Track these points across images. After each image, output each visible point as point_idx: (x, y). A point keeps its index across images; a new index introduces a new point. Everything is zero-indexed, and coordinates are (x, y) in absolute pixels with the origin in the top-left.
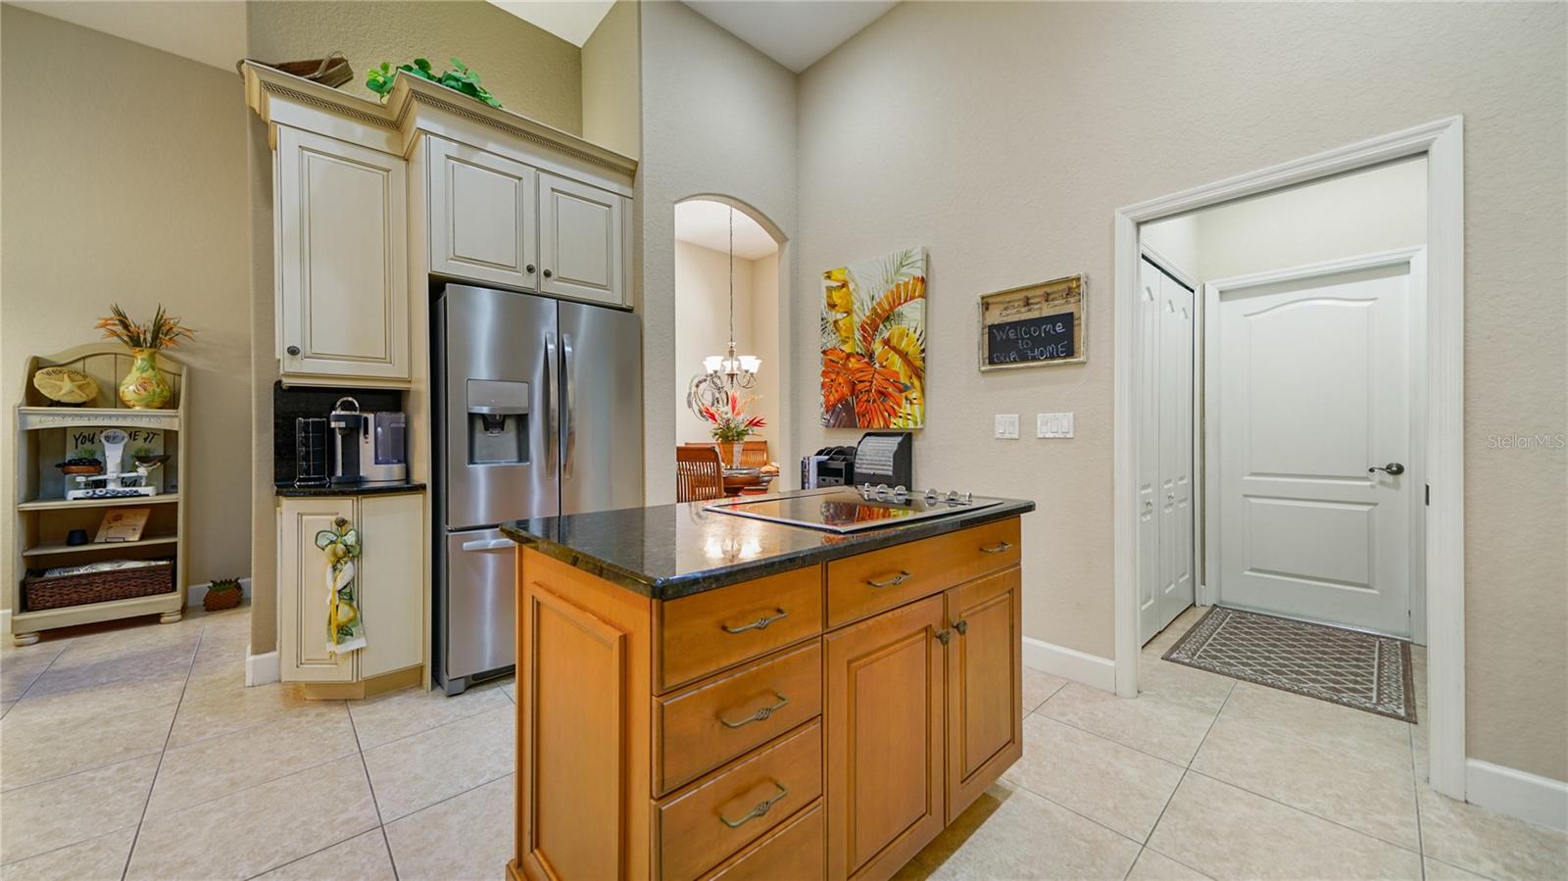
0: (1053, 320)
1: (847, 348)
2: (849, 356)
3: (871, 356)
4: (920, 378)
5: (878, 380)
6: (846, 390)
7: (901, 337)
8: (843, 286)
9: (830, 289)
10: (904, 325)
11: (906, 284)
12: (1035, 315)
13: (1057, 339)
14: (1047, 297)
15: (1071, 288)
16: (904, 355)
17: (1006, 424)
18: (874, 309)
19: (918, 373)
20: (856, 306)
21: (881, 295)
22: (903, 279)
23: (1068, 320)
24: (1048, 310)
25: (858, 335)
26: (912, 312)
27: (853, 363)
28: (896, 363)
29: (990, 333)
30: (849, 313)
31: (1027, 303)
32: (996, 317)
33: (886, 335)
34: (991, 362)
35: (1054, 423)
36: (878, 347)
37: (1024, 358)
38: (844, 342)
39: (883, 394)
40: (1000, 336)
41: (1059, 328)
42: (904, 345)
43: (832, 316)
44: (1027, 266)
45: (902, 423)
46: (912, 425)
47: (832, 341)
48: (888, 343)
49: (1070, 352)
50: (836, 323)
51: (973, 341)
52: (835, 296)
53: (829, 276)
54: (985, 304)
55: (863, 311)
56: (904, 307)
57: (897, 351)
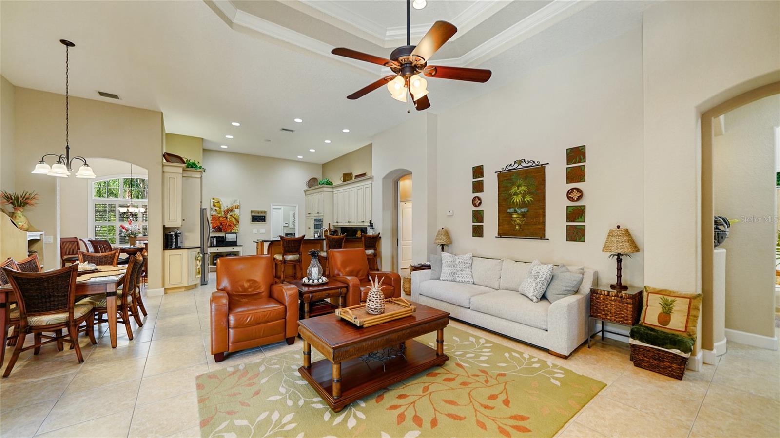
0: (263, 216)
1: (219, 215)
2: (220, 217)
3: (227, 218)
5: (228, 223)
6: (219, 224)
7: (235, 215)
8: (218, 202)
9: (214, 202)
10: (235, 213)
11: (236, 206)
12: (260, 215)
13: (263, 219)
14: (262, 213)
15: (265, 212)
16: (235, 219)
17: (255, 231)
18: (227, 209)
19: (238, 222)
20: (222, 207)
21: (229, 206)
23: (265, 217)
24: (262, 215)
25: (223, 213)
26: (237, 211)
27: (221, 219)
28: (234, 220)
29: (253, 218)
30: (220, 208)
31: (258, 213)
32: (253, 214)
33: (231, 214)
34: (253, 221)
35: (263, 231)
36: (229, 217)
37: (258, 221)
38: (218, 214)
39: (230, 226)
42: (235, 216)
43: (215, 208)
44: (258, 208)
45: (234, 231)
46: (237, 231)
47: (214, 213)
48: (231, 216)
49: (265, 221)
50: (216, 210)
51: (249, 218)
52: (216, 204)
53: (214, 199)
54: (252, 212)
55: (224, 208)
56: (236, 210)
57: (233, 217)
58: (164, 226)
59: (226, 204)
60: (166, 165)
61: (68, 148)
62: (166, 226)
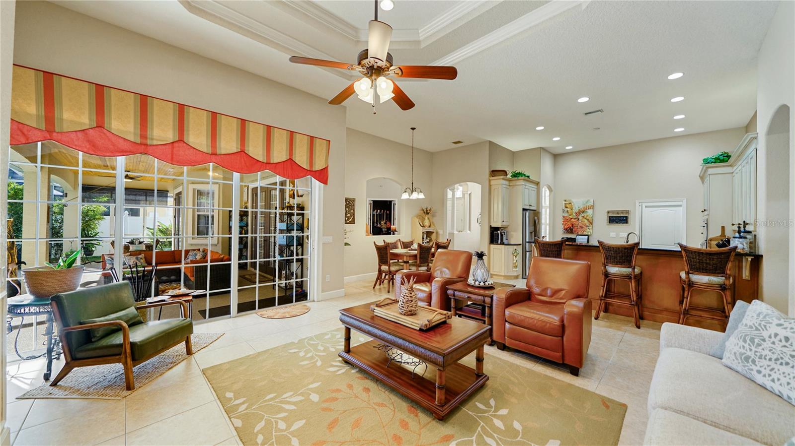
0: (624, 217)
1: (571, 217)
2: (571, 218)
3: (578, 219)
4: (592, 224)
5: (580, 224)
6: (571, 226)
7: (587, 216)
8: (570, 203)
9: (565, 204)
10: (588, 214)
11: (589, 206)
12: (620, 215)
13: (624, 220)
14: (622, 213)
15: (627, 212)
16: (588, 220)
17: (612, 234)
18: (579, 210)
19: (591, 224)
20: (574, 208)
21: (581, 207)
22: (587, 205)
23: (627, 217)
24: (623, 215)
25: (574, 214)
26: (590, 212)
27: (573, 220)
28: (586, 221)
29: (609, 218)
30: (572, 209)
31: (618, 213)
32: (611, 215)
33: (583, 215)
34: (610, 223)
35: (623, 235)
36: (580, 218)
37: (617, 223)
38: (570, 215)
39: (582, 227)
40: (612, 218)
41: (625, 218)
42: (588, 218)
43: (566, 209)
44: (618, 207)
45: (587, 233)
46: (590, 234)
47: (566, 215)
48: (583, 217)
49: (627, 223)
50: (567, 211)
51: (605, 219)
52: (567, 205)
53: (565, 201)
54: (608, 212)
55: (576, 209)
56: (588, 211)
57: (586, 219)
58: (491, 226)
59: (578, 203)
60: (492, 180)
61: (412, 183)
62: (492, 226)
